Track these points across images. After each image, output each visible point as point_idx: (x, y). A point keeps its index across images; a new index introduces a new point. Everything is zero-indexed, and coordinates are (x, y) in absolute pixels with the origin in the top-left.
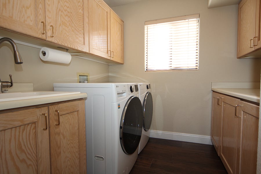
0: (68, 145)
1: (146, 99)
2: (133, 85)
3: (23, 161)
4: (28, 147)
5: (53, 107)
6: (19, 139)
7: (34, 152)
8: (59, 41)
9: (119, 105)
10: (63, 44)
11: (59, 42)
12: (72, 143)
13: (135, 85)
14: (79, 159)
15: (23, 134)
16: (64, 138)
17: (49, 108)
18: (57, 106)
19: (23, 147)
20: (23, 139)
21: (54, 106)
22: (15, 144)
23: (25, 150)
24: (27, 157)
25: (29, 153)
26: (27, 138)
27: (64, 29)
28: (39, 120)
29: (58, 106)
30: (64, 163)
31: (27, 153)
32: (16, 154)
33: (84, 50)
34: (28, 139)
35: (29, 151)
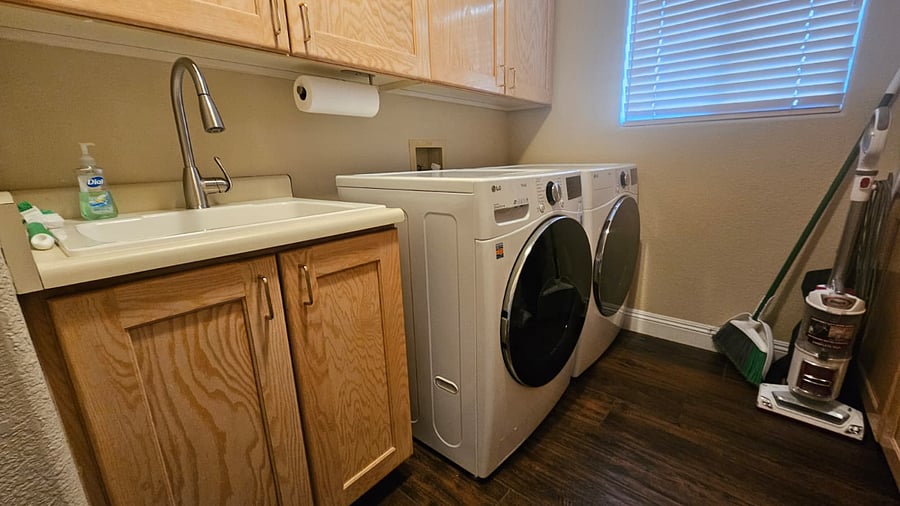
0: (351, 352)
1: (611, 220)
2: (559, 177)
3: (218, 395)
4: (226, 361)
5: (293, 258)
6: (197, 343)
7: (246, 374)
8: (333, 51)
9: (500, 247)
10: (346, 60)
11: (331, 53)
12: (363, 347)
13: (567, 179)
14: (386, 388)
15: (206, 331)
16: (337, 336)
17: (282, 261)
18: (303, 254)
19: (214, 364)
20: (208, 342)
21: (296, 252)
22: (189, 357)
23: (219, 369)
24: (227, 385)
25: (231, 377)
26: (220, 341)
27: (345, 9)
28: (251, 293)
29: (306, 254)
30: (340, 395)
31: (226, 377)
32: (195, 380)
33: (415, 73)
34: (224, 343)
35: (231, 372)
